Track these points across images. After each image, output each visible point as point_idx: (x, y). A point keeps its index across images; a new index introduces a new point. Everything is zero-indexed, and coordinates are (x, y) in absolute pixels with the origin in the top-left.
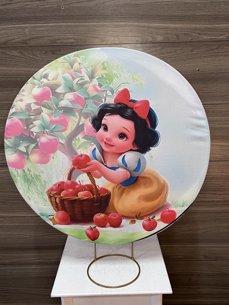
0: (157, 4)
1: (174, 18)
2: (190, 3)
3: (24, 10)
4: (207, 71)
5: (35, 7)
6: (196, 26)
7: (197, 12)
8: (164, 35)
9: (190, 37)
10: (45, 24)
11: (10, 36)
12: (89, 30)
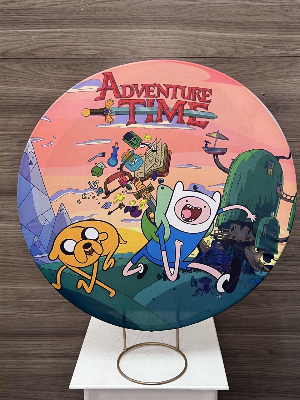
0: (208, 6)
1: (231, 26)
2: (253, 6)
3: (31, 10)
4: (276, 96)
5: (45, 6)
6: (260, 36)
7: (262, 18)
8: (216, 47)
9: (252, 50)
10: (59, 30)
11: (10, 44)
12: (117, 38)
